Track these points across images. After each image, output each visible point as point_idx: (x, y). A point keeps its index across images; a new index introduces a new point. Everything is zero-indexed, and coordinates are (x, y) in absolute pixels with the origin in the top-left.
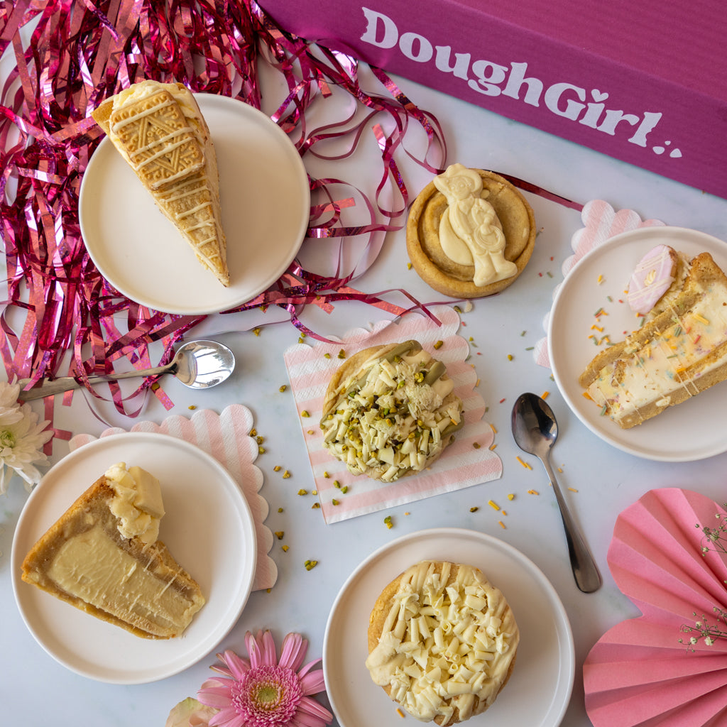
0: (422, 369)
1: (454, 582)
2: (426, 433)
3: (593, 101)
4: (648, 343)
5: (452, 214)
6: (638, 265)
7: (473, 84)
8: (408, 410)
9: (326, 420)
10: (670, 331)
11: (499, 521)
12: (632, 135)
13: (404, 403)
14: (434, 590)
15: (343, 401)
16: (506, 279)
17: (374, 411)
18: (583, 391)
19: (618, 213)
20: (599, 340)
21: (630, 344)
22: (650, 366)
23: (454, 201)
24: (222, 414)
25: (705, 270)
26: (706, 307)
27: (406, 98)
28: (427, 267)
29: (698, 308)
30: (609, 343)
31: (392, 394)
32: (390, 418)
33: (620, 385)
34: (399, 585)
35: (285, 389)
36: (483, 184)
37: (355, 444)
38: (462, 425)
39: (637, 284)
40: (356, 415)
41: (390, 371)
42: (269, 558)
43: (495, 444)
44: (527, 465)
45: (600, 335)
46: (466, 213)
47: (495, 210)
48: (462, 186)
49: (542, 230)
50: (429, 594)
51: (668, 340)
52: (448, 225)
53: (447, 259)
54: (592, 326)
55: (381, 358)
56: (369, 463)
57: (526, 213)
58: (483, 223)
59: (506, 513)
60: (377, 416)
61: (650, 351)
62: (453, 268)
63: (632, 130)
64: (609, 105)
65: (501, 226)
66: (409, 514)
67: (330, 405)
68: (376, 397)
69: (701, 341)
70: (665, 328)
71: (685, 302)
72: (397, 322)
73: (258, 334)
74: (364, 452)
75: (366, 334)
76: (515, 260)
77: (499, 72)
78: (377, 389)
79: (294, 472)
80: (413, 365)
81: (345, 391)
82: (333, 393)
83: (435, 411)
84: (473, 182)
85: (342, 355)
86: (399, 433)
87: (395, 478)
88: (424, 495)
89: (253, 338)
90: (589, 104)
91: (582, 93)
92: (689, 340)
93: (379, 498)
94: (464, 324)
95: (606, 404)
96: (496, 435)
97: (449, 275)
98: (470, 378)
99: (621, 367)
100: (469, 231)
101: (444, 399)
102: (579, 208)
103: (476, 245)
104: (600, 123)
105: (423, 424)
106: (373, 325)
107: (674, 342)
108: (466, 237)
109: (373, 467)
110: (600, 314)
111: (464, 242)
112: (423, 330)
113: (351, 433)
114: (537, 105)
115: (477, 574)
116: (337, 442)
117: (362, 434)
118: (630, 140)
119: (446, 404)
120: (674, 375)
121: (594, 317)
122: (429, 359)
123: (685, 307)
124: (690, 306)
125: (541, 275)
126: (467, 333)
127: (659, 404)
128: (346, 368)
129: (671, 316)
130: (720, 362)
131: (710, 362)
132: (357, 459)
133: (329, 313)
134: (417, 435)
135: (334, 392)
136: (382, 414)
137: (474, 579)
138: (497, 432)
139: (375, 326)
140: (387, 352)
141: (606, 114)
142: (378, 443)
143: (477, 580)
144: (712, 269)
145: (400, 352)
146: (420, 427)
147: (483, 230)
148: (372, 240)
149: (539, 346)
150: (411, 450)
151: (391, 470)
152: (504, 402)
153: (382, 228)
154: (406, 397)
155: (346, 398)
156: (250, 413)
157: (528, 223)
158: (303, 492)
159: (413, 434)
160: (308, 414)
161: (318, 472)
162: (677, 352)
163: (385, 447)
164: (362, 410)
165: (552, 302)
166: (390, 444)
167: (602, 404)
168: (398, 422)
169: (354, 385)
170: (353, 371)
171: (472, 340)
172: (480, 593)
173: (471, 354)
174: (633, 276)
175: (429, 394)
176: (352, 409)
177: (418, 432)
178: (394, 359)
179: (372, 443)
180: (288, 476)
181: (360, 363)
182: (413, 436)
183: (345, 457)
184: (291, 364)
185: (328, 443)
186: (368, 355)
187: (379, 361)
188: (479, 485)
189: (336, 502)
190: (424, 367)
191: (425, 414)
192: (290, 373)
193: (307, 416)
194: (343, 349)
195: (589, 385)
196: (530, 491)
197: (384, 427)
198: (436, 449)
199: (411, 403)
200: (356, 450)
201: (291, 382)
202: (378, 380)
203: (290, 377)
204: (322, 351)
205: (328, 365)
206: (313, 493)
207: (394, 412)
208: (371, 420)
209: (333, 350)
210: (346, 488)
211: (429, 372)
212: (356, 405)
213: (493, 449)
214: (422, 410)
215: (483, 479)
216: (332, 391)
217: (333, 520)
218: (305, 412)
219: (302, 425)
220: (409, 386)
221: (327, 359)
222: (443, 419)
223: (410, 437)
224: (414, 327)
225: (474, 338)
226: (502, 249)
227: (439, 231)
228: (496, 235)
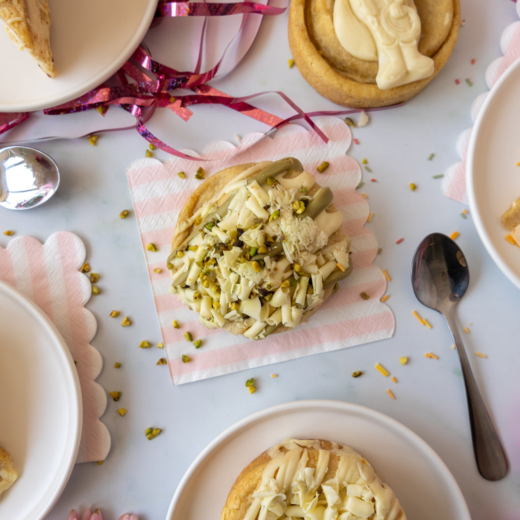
0: (303, 196)
1: (333, 477)
2: (305, 280)
8: (283, 250)
9: (174, 257)
11: (387, 390)
13: (278, 240)
14: (306, 488)
15: (197, 234)
16: (418, 82)
17: (236, 250)
18: (505, 233)
24: (46, 244)
28: (314, 61)
31: (262, 228)
32: (257, 261)
34: (260, 478)
35: (127, 214)
37: (211, 291)
38: (349, 271)
40: (212, 254)
41: (260, 197)
42: (102, 424)
43: (387, 294)
44: (427, 322)
49: (463, 24)
50: (300, 493)
52: (345, 3)
53: (341, 51)
55: (249, 178)
56: (228, 316)
59: (396, 380)
60: (240, 257)
62: (349, 64)
65: (415, 9)
66: (277, 376)
67: (180, 238)
68: (241, 231)
72: (272, 136)
73: (95, 143)
74: (221, 302)
75: (232, 149)
76: (433, 55)
78: (242, 221)
79: (135, 319)
80: (291, 191)
81: (200, 221)
82: (185, 223)
83: (317, 252)
85: (200, 175)
86: (269, 281)
87: (261, 335)
88: (297, 354)
89: (87, 148)
93: (240, 355)
94: (356, 142)
96: (389, 283)
98: (362, 210)
100: (374, 12)
101: (330, 238)
103: (383, 32)
105: (302, 269)
106: (241, 138)
108: (370, 20)
109: (233, 321)
111: (367, 28)
112: (305, 146)
113: (204, 278)
115: (363, 469)
116: (187, 287)
117: (219, 280)
119: (332, 244)
122: (312, 184)
125: (458, 82)
126: (360, 153)
128: (202, 191)
132: (212, 311)
133: (186, 119)
134: (292, 283)
135: (187, 222)
136: (247, 255)
137: (359, 476)
138: (391, 279)
139: (244, 139)
140: (257, 172)
142: (241, 292)
143: (364, 477)
145: (275, 171)
146: (297, 273)
147: (393, 11)
148: (245, 25)
149: (450, 173)
150: (284, 303)
151: (257, 326)
152: (401, 244)
154: (280, 233)
155: (201, 230)
156: (82, 244)
157: (451, 7)
158: (146, 345)
159: (288, 282)
160: (155, 247)
161: (166, 320)
163: (250, 298)
164: (222, 248)
166: (257, 294)
168: (268, 266)
169: (212, 214)
170: (213, 195)
171: (366, 162)
172: (367, 495)
173: (364, 181)
175: (312, 229)
176: (208, 245)
177: (295, 279)
178: (267, 181)
179: (233, 291)
180: (128, 323)
181: (221, 185)
182: (287, 284)
183: (197, 307)
184: (136, 183)
185: (176, 288)
186: (233, 174)
187: (246, 183)
188: (365, 344)
189: (186, 359)
190: (305, 193)
191: (304, 256)
192: (134, 195)
193: (153, 249)
194: (202, 167)
195: (515, 226)
196: (428, 354)
197: (250, 272)
198: (315, 301)
199: (286, 241)
200: (212, 298)
201: (135, 206)
202: (243, 208)
203: (134, 200)
204: (175, 168)
205: (183, 187)
206: (159, 346)
207: (264, 252)
208: (233, 262)
209: (190, 169)
210: (199, 342)
211: (312, 201)
212: (214, 241)
213: (385, 301)
214: (300, 251)
215: (370, 337)
216: (183, 220)
217: (182, 381)
218: (151, 245)
219: (147, 261)
220: (285, 218)
221: (181, 179)
222: (326, 263)
223: (282, 286)
224: (294, 142)
225: (368, 161)
226: (417, 39)
227: (333, 12)
228: (409, 19)
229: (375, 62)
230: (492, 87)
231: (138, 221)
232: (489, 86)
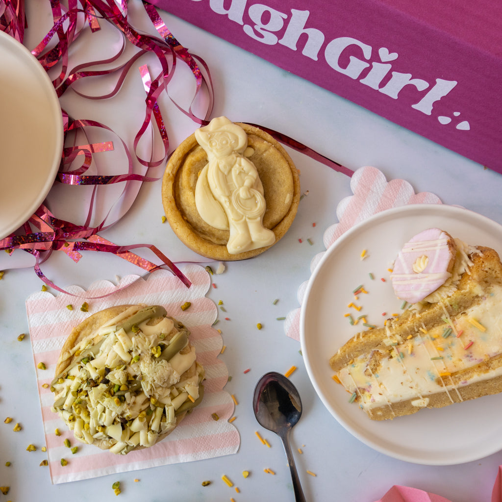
0: (161, 342)
2: (159, 411)
3: (379, 61)
4: (411, 338)
5: (211, 172)
6: (406, 244)
7: (248, 30)
8: (141, 388)
9: (56, 383)
10: (437, 331)
11: (231, 498)
12: (417, 101)
13: (137, 379)
15: (75, 366)
17: (102, 387)
18: (333, 374)
19: (391, 182)
20: (356, 320)
21: (390, 337)
22: (410, 363)
23: (215, 159)
25: (490, 271)
26: (484, 312)
27: (175, 40)
28: (179, 227)
29: (473, 312)
30: (366, 324)
31: (125, 369)
32: (118, 396)
33: (373, 375)
35: (24, 337)
36: (248, 141)
37: (83, 415)
38: (199, 401)
39: (404, 265)
40: (84, 387)
41: (125, 343)
43: (234, 416)
44: (267, 442)
45: (357, 315)
46: (226, 173)
47: (258, 171)
48: (224, 142)
49: (307, 194)
51: (434, 339)
52: (205, 184)
53: (201, 220)
54: (349, 304)
55: (118, 325)
56: (96, 436)
57: (290, 177)
58: (243, 186)
59: (239, 490)
60: (106, 392)
61: (412, 347)
62: (207, 229)
63: (419, 96)
64: (397, 66)
65: (262, 190)
66: (139, 480)
67: (62, 366)
68: (108, 370)
69: (473, 348)
70: (433, 326)
71: (460, 302)
72: (145, 278)
73: (2, 278)
74: (91, 425)
75: (112, 288)
76: (273, 227)
77: (277, 18)
78: (109, 362)
79: (25, 425)
80: (151, 337)
81: (80, 354)
82: (67, 353)
83: (171, 387)
84: (237, 140)
85: (85, 308)
86: (128, 412)
87: (123, 452)
88: (156, 463)
90: (374, 64)
91: (367, 51)
92: (459, 344)
93: (110, 462)
94: (215, 286)
95: (356, 392)
96: (237, 407)
97: (202, 236)
98: (216, 344)
99: (378, 357)
100: (227, 194)
101: (182, 376)
102: (349, 173)
103: (233, 209)
104: (383, 84)
105: (157, 402)
106: (120, 278)
107: (441, 342)
108: (223, 200)
109: (101, 440)
110: (360, 292)
111: (221, 205)
112: (171, 289)
113: (77, 407)
114: (316, 59)
116: (64, 410)
117: (89, 408)
118: (414, 106)
119: (184, 380)
120: (436, 377)
121: (353, 294)
122: (170, 330)
123: (460, 307)
124: (465, 308)
125: (300, 241)
126: (216, 295)
127: (415, 403)
128: (84, 326)
129: (442, 315)
130: (492, 374)
131: (481, 371)
132: (83, 432)
133: (76, 261)
134: (149, 413)
135: (69, 352)
136: (110, 392)
138: (238, 403)
139: (123, 279)
140: (126, 318)
141: (391, 76)
142: (106, 420)
144: (498, 272)
145: (140, 320)
146: (153, 405)
147: (242, 193)
148: (128, 189)
149: (291, 317)
150: (141, 429)
151: (120, 445)
152: (248, 374)
153: (138, 178)
154: (139, 373)
155: (79, 363)
157: (291, 188)
158: (32, 448)
159: (144, 413)
160: (44, 366)
161: (49, 428)
162: (443, 354)
163: (113, 424)
164: (91, 383)
165: (310, 274)
166: (119, 422)
167: (352, 390)
168: (128, 401)
169: (88, 350)
170: (90, 332)
171: (222, 303)
173: (219, 319)
174: (400, 256)
175: (166, 371)
176: (82, 379)
177: (151, 410)
178: (132, 329)
179: (100, 418)
180: (18, 429)
181: (98, 325)
182: (144, 415)
183: (72, 426)
184: (32, 312)
185: (55, 408)
186: (107, 318)
187: (115, 330)
188: (214, 458)
189: (65, 463)
190: (162, 339)
191: (159, 392)
192: (31, 322)
193: (43, 368)
194: (87, 302)
195: (340, 369)
196: (266, 470)
197: (112, 406)
198: (168, 427)
199: (144, 381)
200: (84, 421)
201: (31, 331)
202: (111, 351)
203: (30, 326)
204: (65, 301)
205: (70, 317)
206: (42, 449)
207: (125, 390)
208: (100, 395)
209: (77, 302)
210: (76, 449)
211: (168, 346)
212: (87, 375)
213: (232, 422)
214: (156, 388)
215: (219, 453)
216: (66, 351)
217: (60, 481)
218: (41, 364)
219: (38, 377)
220: (144, 361)
221: (69, 311)
222: (179, 394)
223: (140, 416)
224: (163, 284)
225: (224, 302)
226: (261, 216)
227: (195, 189)
228: (256, 199)
229: (227, 231)
230: (328, 248)
231: (32, 343)
232: (326, 247)
